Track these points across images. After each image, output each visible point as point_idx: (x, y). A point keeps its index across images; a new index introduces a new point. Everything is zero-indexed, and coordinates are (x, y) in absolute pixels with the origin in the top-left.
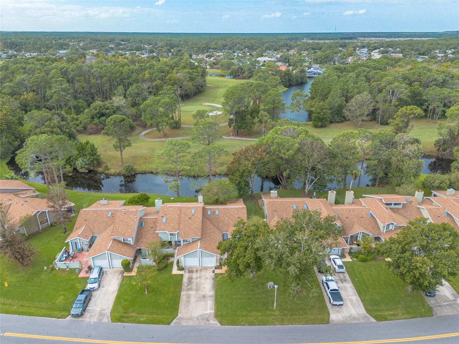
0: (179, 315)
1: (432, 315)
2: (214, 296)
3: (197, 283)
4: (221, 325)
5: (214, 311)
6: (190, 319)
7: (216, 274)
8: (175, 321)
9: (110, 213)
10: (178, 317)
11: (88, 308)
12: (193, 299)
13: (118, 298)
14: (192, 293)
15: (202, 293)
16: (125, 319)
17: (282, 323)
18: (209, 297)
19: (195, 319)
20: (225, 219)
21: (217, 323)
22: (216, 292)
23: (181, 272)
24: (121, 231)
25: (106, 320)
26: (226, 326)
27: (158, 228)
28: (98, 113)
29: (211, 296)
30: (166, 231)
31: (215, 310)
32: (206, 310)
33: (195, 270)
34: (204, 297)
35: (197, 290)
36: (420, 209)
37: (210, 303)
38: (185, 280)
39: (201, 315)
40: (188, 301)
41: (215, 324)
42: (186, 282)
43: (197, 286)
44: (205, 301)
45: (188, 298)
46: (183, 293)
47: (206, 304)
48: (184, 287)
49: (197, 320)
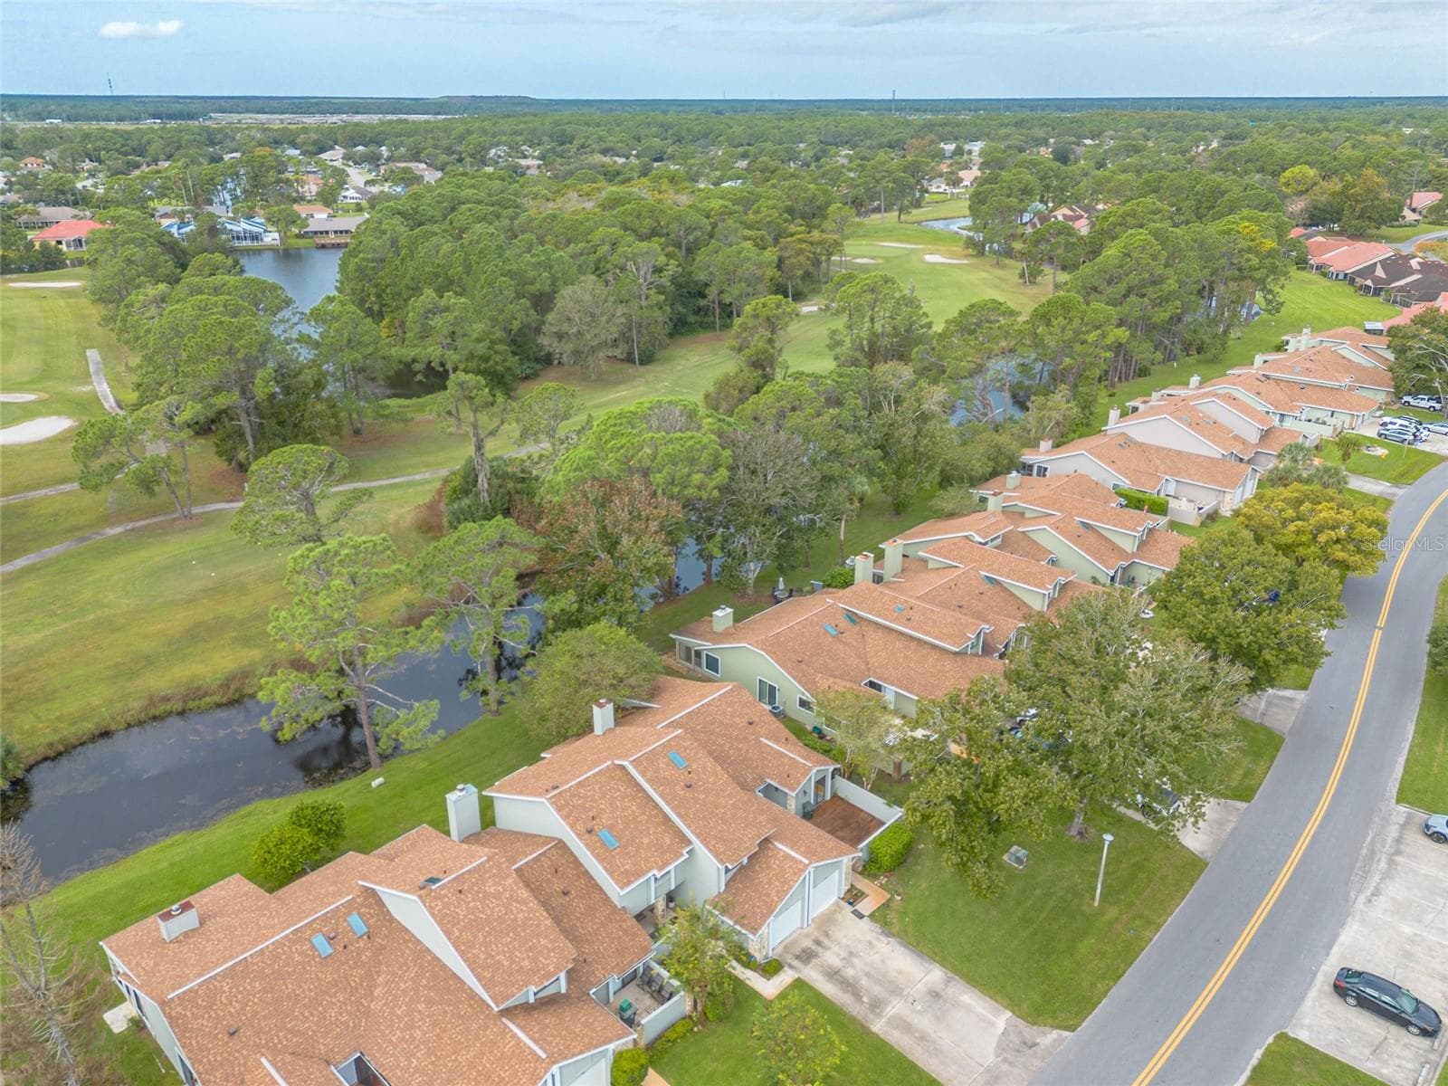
1: (1282, 740)
2: (950, 975)
3: (868, 975)
4: (1073, 1031)
5: (1009, 1014)
6: (995, 1078)
7: (872, 916)
9: (319, 940)
12: (924, 1023)
14: (895, 1008)
15: (917, 990)
17: (1153, 924)
18: (946, 986)
19: (1005, 1067)
20: (722, 746)
21: (1060, 1035)
22: (943, 962)
23: (785, 978)
24: (512, 962)
26: (1084, 1024)
27: (616, 876)
29: (948, 981)
30: (650, 869)
31: (1006, 1007)
32: (993, 1025)
33: (808, 943)
34: (935, 995)
35: (896, 991)
36: (1028, 534)
37: (970, 1000)
38: (828, 989)
39: (1001, 1048)
40: (923, 1038)
41: (1060, 1040)
42: (841, 994)
43: (878, 982)
44: (956, 1004)
45: (908, 1028)
46: (877, 1027)
47: (969, 1009)
48: (856, 1009)
49: (1011, 1064)
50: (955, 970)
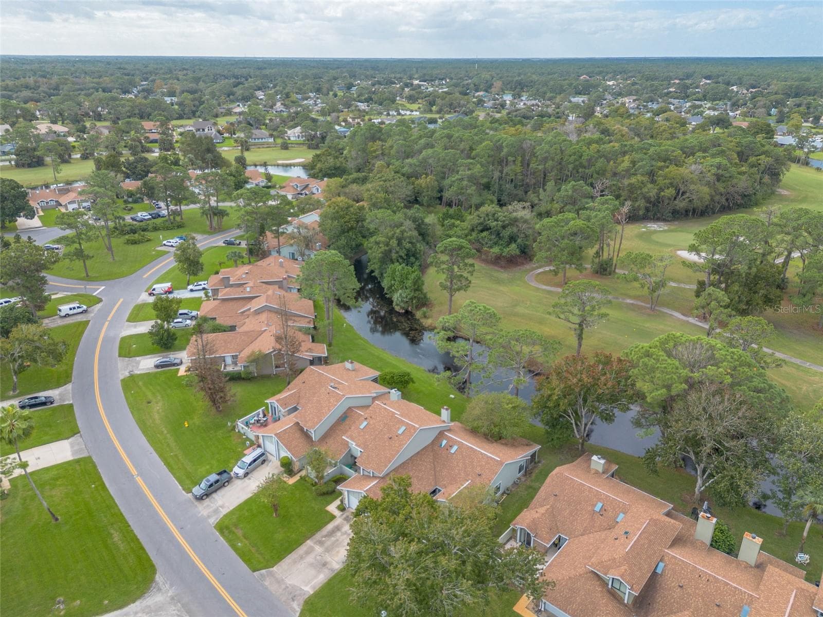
0: (275, 569)
2: (336, 572)
3: (337, 540)
5: (312, 593)
6: (279, 582)
8: (263, 571)
10: (271, 569)
11: (214, 495)
12: (310, 559)
13: (246, 502)
14: (318, 549)
15: (328, 558)
16: (226, 532)
18: (330, 569)
19: (283, 586)
20: (457, 465)
21: (297, 612)
22: (344, 569)
23: (337, 513)
25: (213, 521)
27: (349, 433)
28: (481, 224)
29: (332, 570)
31: (315, 592)
32: (306, 586)
34: (325, 564)
35: (328, 550)
37: (321, 578)
38: (330, 527)
39: (294, 587)
40: (302, 558)
41: (294, 611)
42: (327, 530)
43: (333, 544)
44: (319, 572)
45: (308, 553)
46: (309, 542)
47: (315, 577)
48: (318, 536)
49: (285, 589)
50: (337, 574)
